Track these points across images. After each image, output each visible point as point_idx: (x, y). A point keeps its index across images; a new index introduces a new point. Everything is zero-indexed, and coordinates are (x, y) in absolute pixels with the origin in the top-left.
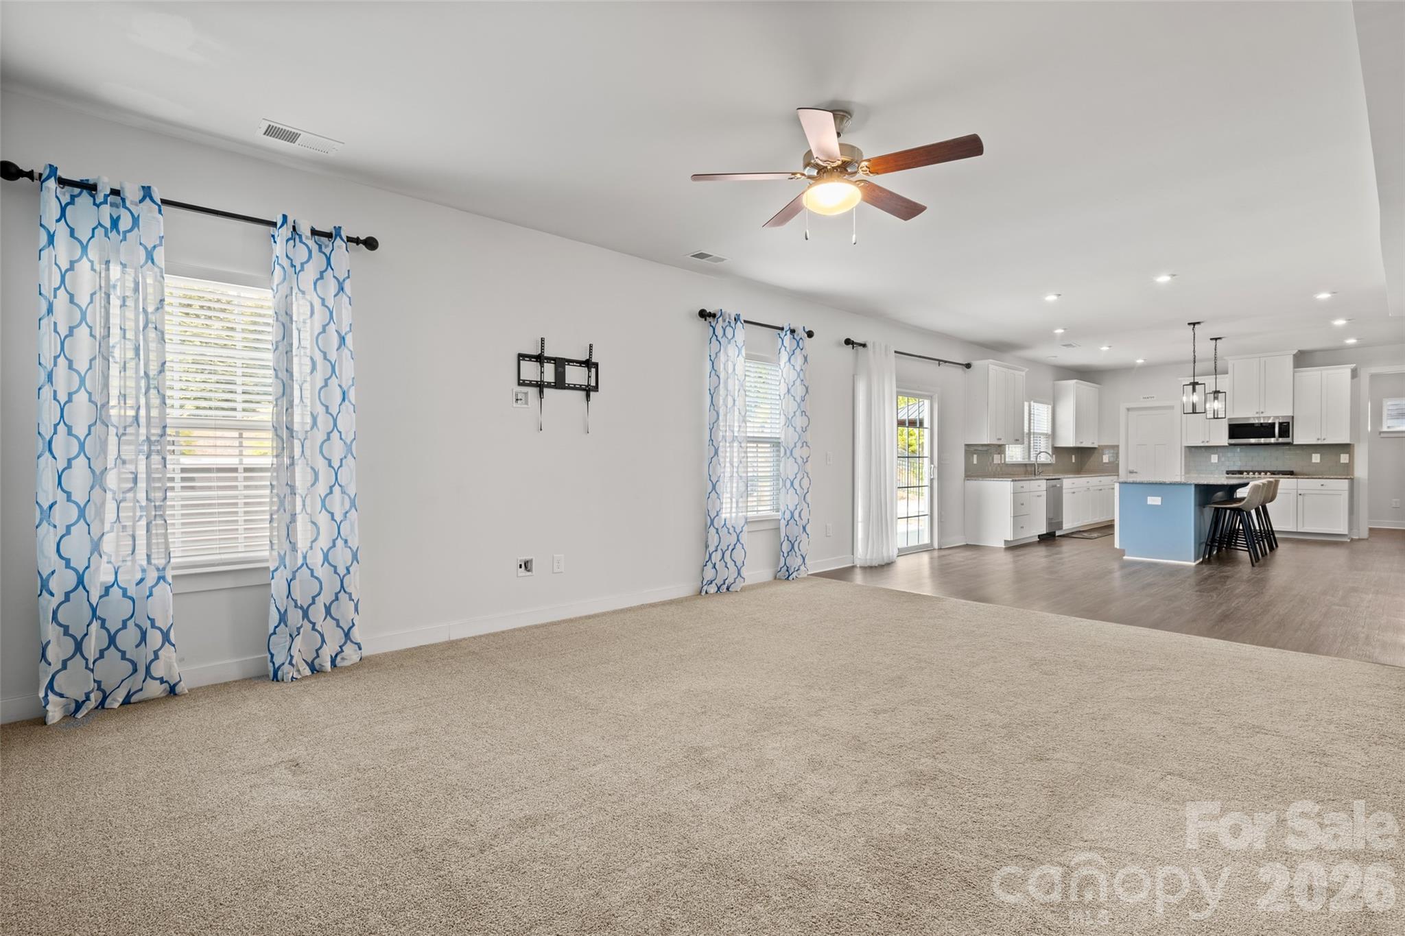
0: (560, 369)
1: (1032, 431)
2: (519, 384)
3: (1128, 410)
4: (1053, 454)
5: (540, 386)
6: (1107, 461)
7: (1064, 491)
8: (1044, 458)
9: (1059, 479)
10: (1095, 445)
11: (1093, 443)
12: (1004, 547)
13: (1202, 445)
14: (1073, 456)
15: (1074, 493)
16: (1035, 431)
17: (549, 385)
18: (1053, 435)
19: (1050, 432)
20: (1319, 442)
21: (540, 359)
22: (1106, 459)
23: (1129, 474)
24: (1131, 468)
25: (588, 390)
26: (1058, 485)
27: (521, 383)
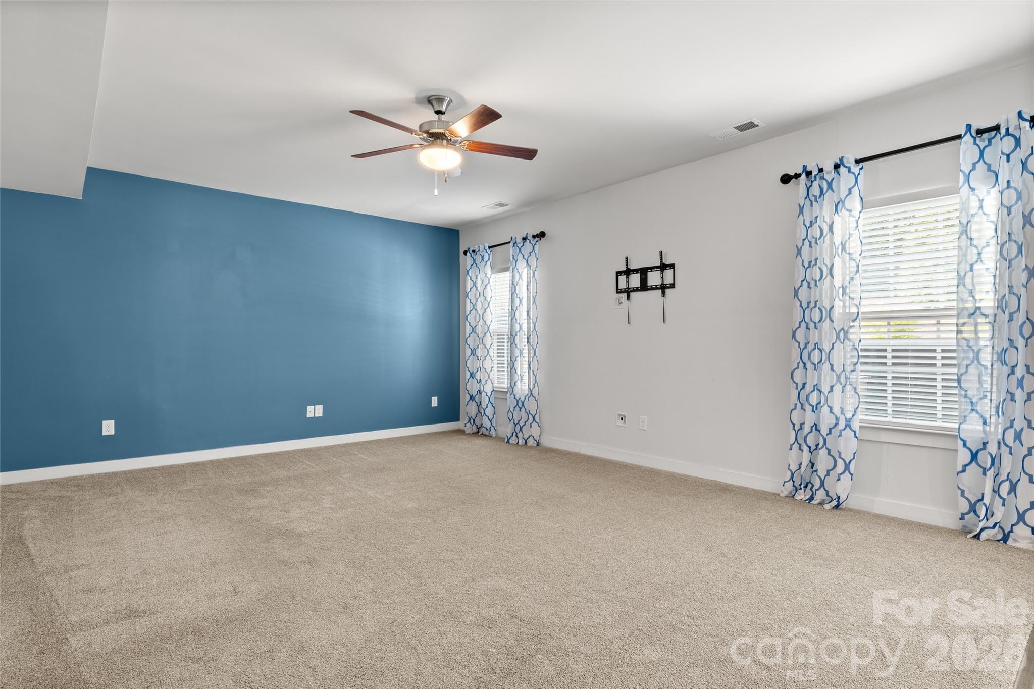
0: (643, 276)
2: (617, 292)
5: (628, 291)
17: (636, 290)
21: (628, 272)
25: (663, 288)
27: (619, 291)
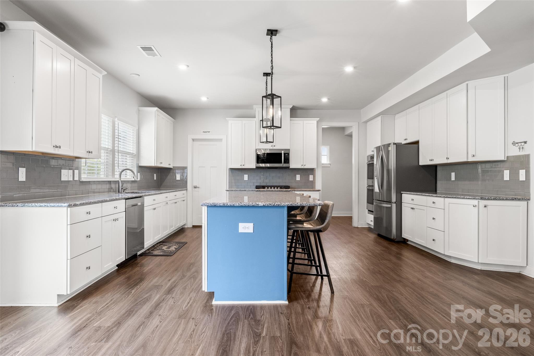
1: (116, 148)
3: (193, 140)
4: (138, 172)
6: (179, 179)
7: (145, 208)
8: (128, 176)
9: (141, 197)
10: (171, 166)
11: (170, 164)
12: (57, 305)
13: (241, 167)
14: (155, 175)
15: (155, 209)
16: (120, 149)
18: (138, 155)
19: (135, 152)
20: (302, 167)
22: (178, 177)
23: (194, 189)
24: (195, 184)
26: (139, 204)
